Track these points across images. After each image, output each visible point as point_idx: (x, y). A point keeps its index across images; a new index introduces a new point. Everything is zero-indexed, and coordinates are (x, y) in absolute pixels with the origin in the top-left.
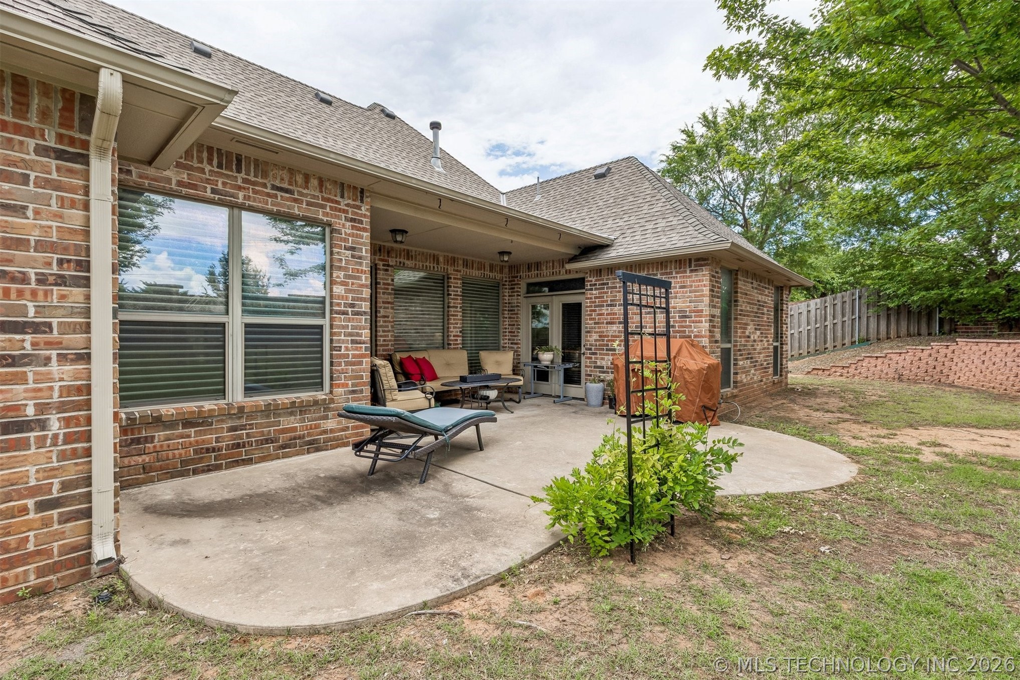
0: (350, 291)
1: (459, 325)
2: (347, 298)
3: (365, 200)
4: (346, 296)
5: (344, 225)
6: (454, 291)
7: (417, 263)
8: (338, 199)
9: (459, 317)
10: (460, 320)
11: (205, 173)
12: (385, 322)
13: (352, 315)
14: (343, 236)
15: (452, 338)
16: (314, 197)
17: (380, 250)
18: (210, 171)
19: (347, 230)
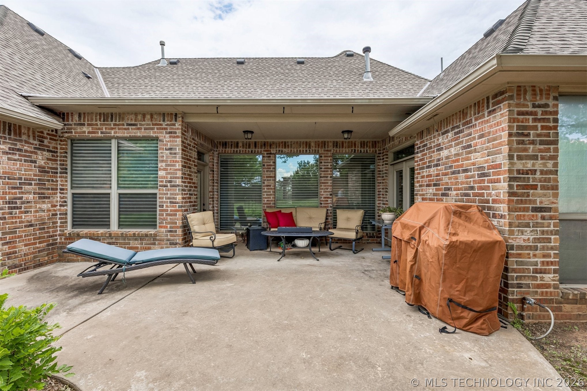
0: (169, 173)
1: (329, 190)
2: (167, 178)
3: (178, 119)
4: (167, 177)
5: (165, 137)
6: (325, 166)
7: (292, 150)
8: (162, 122)
9: (329, 184)
10: (330, 186)
11: (98, 126)
12: (268, 189)
13: (170, 187)
14: (165, 142)
15: (323, 199)
16: (148, 125)
17: (265, 145)
18: (100, 124)
19: (167, 139)
